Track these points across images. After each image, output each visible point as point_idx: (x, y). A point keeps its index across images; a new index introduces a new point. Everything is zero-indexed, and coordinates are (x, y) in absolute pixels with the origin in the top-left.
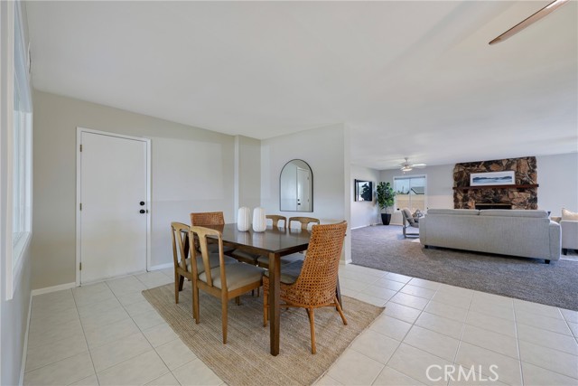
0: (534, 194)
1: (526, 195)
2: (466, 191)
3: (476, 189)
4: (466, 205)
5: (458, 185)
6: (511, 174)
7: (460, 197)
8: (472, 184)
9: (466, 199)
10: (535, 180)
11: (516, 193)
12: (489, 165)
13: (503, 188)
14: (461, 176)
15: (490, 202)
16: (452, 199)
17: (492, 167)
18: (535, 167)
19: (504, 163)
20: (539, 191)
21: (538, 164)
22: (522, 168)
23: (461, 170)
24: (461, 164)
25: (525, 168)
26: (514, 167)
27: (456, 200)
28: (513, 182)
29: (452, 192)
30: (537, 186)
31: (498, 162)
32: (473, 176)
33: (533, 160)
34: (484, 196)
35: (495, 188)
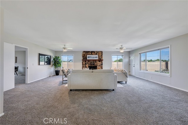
0: (102, 62)
1: (100, 63)
2: (86, 61)
3: (89, 61)
4: (86, 66)
5: (84, 59)
6: (97, 56)
7: (84, 63)
8: (88, 59)
9: (86, 64)
10: (102, 58)
11: (98, 62)
12: (92, 53)
13: (95, 60)
14: (85, 56)
15: (92, 65)
17: (93, 53)
18: (102, 54)
19: (96, 53)
20: (103, 61)
21: (103, 54)
22: (100, 54)
23: (85, 53)
24: (85, 51)
25: (100, 55)
26: (98, 54)
27: (83, 64)
28: (97, 59)
29: (82, 61)
30: (103, 60)
31: (94, 52)
32: (88, 56)
33: (102, 52)
34: (91, 63)
35: (93, 60)
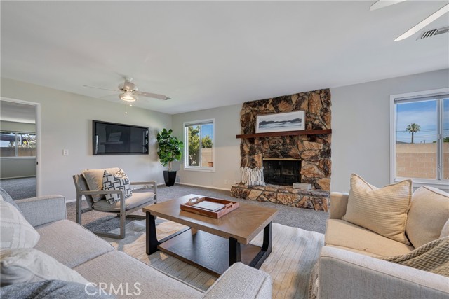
0: (327, 144)
1: (317, 146)
2: (252, 141)
3: (264, 137)
4: (253, 160)
5: (245, 131)
6: (301, 115)
7: (247, 149)
8: (258, 130)
9: (252, 152)
10: (329, 123)
11: (306, 143)
12: (279, 103)
13: (292, 136)
14: (248, 119)
15: (278, 156)
16: (239, 151)
17: (280, 107)
18: (328, 104)
19: (294, 100)
20: (334, 140)
21: (333, 100)
22: (314, 106)
23: (248, 111)
24: (248, 103)
25: (317, 107)
26: (304, 105)
27: (243, 153)
28: (301, 127)
29: (239, 141)
30: (331, 131)
31: (286, 99)
32: (260, 119)
33: (326, 93)
34: (272, 148)
35: (283, 135)
